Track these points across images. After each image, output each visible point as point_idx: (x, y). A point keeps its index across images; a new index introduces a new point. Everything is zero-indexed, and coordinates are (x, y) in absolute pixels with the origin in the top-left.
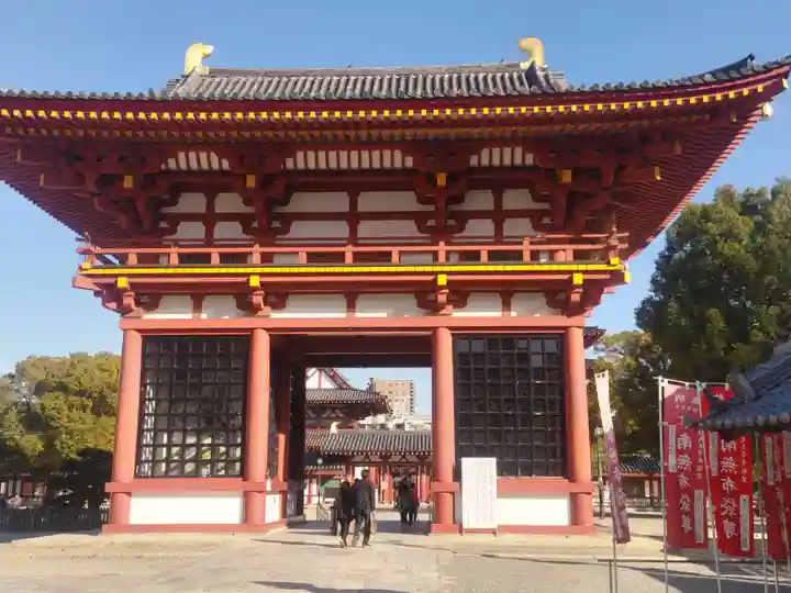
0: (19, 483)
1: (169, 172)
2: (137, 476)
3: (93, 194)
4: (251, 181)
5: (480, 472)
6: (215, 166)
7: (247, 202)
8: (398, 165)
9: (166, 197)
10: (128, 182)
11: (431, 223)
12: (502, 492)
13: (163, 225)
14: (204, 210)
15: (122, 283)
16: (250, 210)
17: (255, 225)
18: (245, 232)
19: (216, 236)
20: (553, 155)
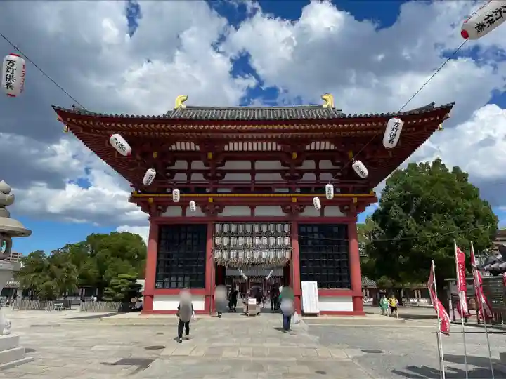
0: (84, 290)
1: (172, 151)
2: (156, 287)
3: (138, 161)
4: (210, 155)
5: (310, 289)
6: (193, 148)
7: (206, 165)
8: (274, 149)
9: (169, 162)
10: (155, 155)
11: (288, 175)
12: (320, 299)
13: (168, 174)
14: (186, 168)
15: (151, 200)
16: (207, 168)
17: (210, 175)
18: (205, 178)
19: (192, 180)
20: (343, 145)
